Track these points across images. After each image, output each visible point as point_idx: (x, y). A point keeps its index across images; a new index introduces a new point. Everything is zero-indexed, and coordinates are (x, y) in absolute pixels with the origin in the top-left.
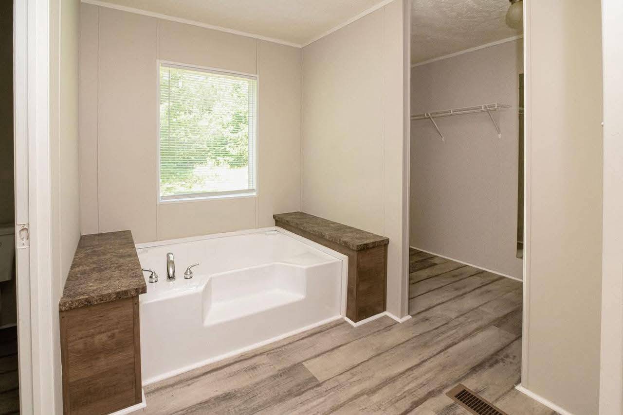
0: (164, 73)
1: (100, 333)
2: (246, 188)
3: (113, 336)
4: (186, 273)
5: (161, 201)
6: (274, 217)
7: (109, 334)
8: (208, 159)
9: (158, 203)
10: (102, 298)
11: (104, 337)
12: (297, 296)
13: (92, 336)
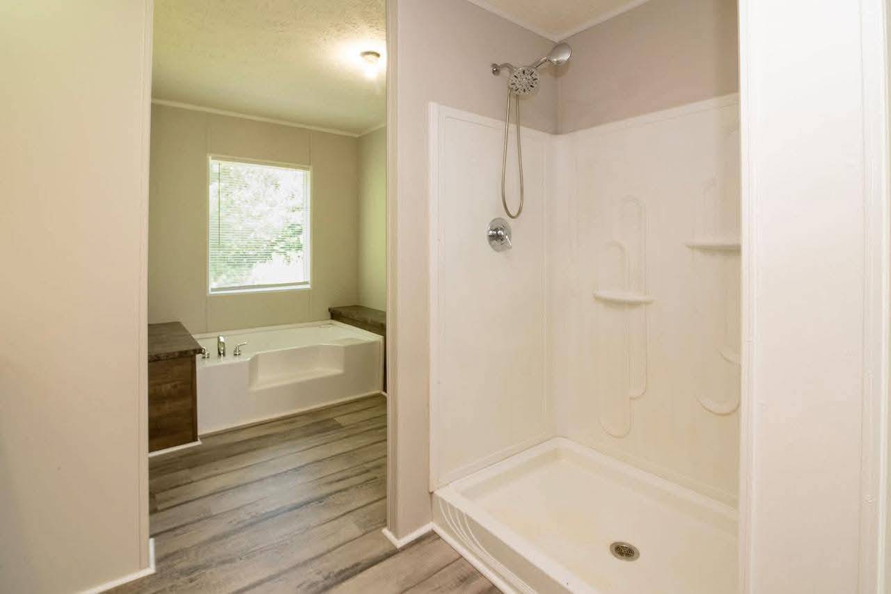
0: (215, 165)
1: (166, 383)
2: (302, 281)
3: (175, 386)
4: (235, 351)
5: (211, 293)
6: (329, 310)
7: (173, 384)
8: (274, 254)
9: (207, 295)
10: (168, 355)
11: (169, 386)
12: (337, 370)
13: (159, 384)
